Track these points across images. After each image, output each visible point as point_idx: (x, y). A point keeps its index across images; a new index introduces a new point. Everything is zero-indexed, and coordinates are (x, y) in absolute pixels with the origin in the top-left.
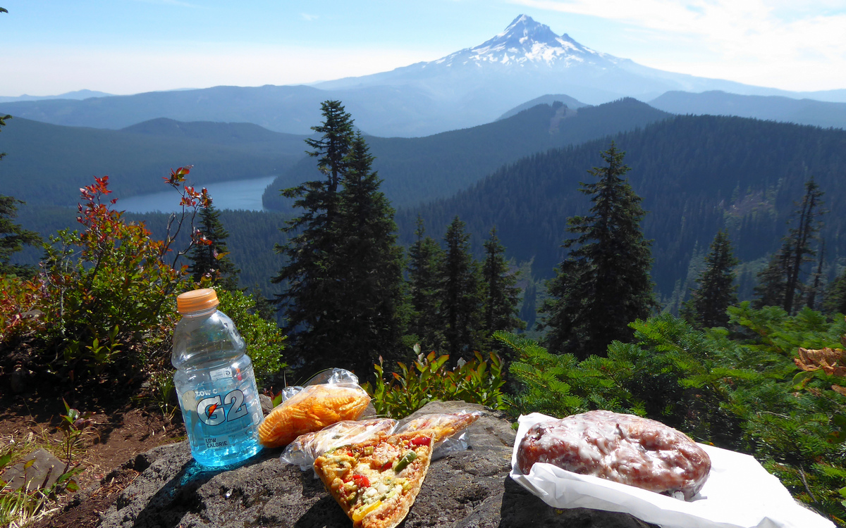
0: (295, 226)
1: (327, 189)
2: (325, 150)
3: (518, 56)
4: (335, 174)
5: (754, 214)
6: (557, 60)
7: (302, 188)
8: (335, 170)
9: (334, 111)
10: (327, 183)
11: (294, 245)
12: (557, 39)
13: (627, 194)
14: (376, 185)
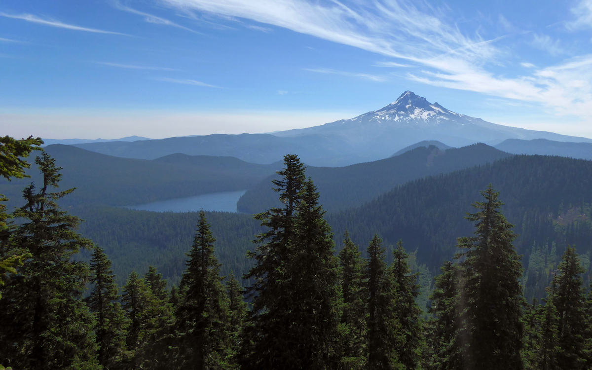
0: (262, 239)
1: (285, 214)
2: (285, 187)
3: (405, 116)
4: (291, 204)
5: (575, 223)
6: (431, 119)
7: (268, 213)
8: (291, 201)
9: (292, 162)
10: (285, 210)
11: (260, 252)
12: (430, 106)
13: (502, 222)
14: (321, 215)
